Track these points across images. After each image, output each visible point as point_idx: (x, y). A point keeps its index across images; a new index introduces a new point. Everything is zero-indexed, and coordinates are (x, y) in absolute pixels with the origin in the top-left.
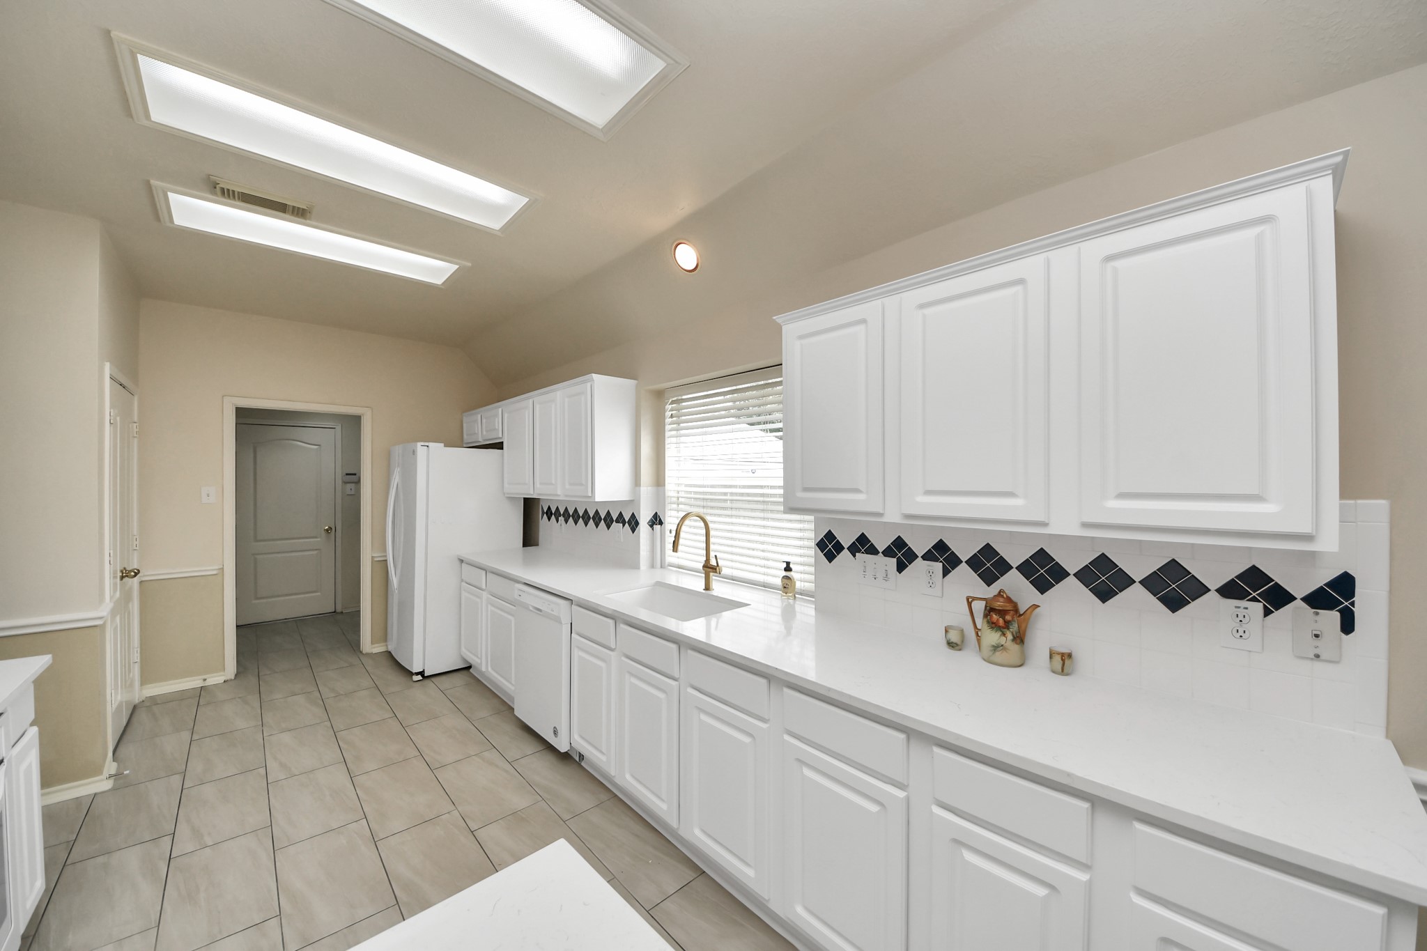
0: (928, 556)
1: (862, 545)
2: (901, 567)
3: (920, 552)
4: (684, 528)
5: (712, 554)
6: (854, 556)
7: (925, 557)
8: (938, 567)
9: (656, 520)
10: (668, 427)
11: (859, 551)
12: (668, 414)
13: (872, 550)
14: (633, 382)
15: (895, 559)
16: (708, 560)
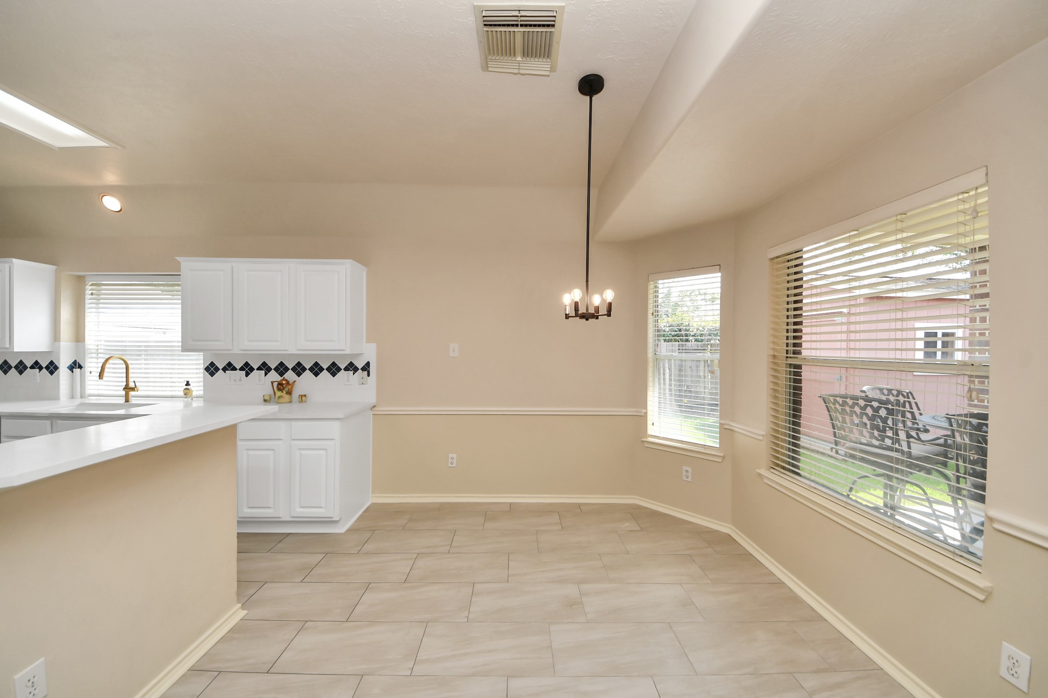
0: (259, 369)
1: (230, 367)
2: (247, 374)
3: (255, 367)
4: (107, 366)
5: (131, 380)
6: (225, 372)
7: (258, 369)
8: (263, 372)
9: (75, 366)
10: (87, 301)
11: (227, 370)
12: (88, 292)
13: (234, 369)
14: (54, 267)
15: (245, 372)
16: (127, 385)
